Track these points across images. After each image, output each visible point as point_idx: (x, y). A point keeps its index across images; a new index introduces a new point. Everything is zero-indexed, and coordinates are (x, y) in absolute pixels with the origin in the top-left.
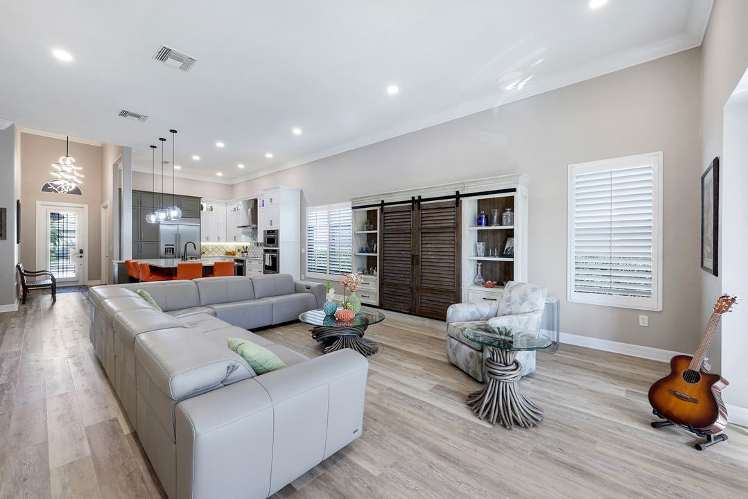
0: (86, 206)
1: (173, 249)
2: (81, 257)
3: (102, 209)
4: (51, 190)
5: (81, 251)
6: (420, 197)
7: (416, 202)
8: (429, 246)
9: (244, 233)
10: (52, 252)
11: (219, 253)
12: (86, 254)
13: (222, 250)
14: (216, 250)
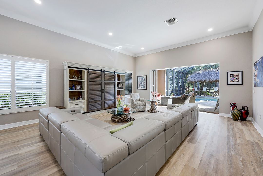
6: (104, 70)
7: (103, 71)
8: (107, 86)
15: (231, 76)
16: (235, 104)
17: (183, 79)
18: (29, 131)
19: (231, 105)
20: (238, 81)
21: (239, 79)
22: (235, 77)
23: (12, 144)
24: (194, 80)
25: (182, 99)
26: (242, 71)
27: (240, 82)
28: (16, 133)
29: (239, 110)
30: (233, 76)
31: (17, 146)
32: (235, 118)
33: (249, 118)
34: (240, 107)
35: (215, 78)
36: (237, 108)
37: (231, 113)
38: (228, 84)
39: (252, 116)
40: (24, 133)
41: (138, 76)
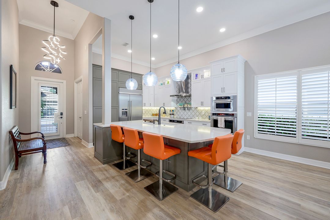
0: (65, 82)
1: (126, 112)
2: (61, 118)
3: (75, 83)
4: (41, 70)
5: (62, 114)
9: (173, 101)
10: (42, 112)
11: (149, 114)
12: (64, 116)
13: (150, 112)
14: (147, 112)
18: (321, 179)
23: (294, 184)
28: (301, 172)
31: (300, 192)
40: (312, 177)
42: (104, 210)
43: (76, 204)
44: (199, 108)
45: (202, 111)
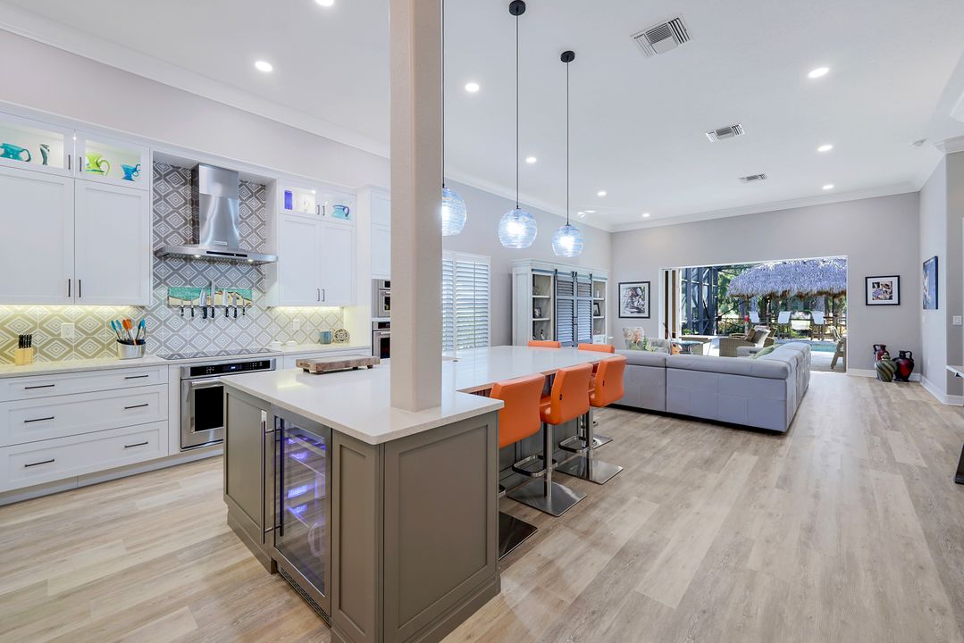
15: (874, 287)
16: (883, 347)
17: (711, 285)
19: (876, 350)
20: (891, 298)
21: (891, 293)
22: (884, 289)
24: (750, 290)
25: (747, 340)
26: (899, 277)
27: (895, 300)
29: (894, 360)
30: (879, 287)
32: (885, 375)
33: (914, 376)
34: (895, 354)
35: (819, 284)
36: (888, 354)
37: (876, 366)
38: (867, 304)
39: (922, 372)
41: (620, 284)
42: (698, 513)
43: (728, 555)
44: (280, 309)
45: (291, 321)
